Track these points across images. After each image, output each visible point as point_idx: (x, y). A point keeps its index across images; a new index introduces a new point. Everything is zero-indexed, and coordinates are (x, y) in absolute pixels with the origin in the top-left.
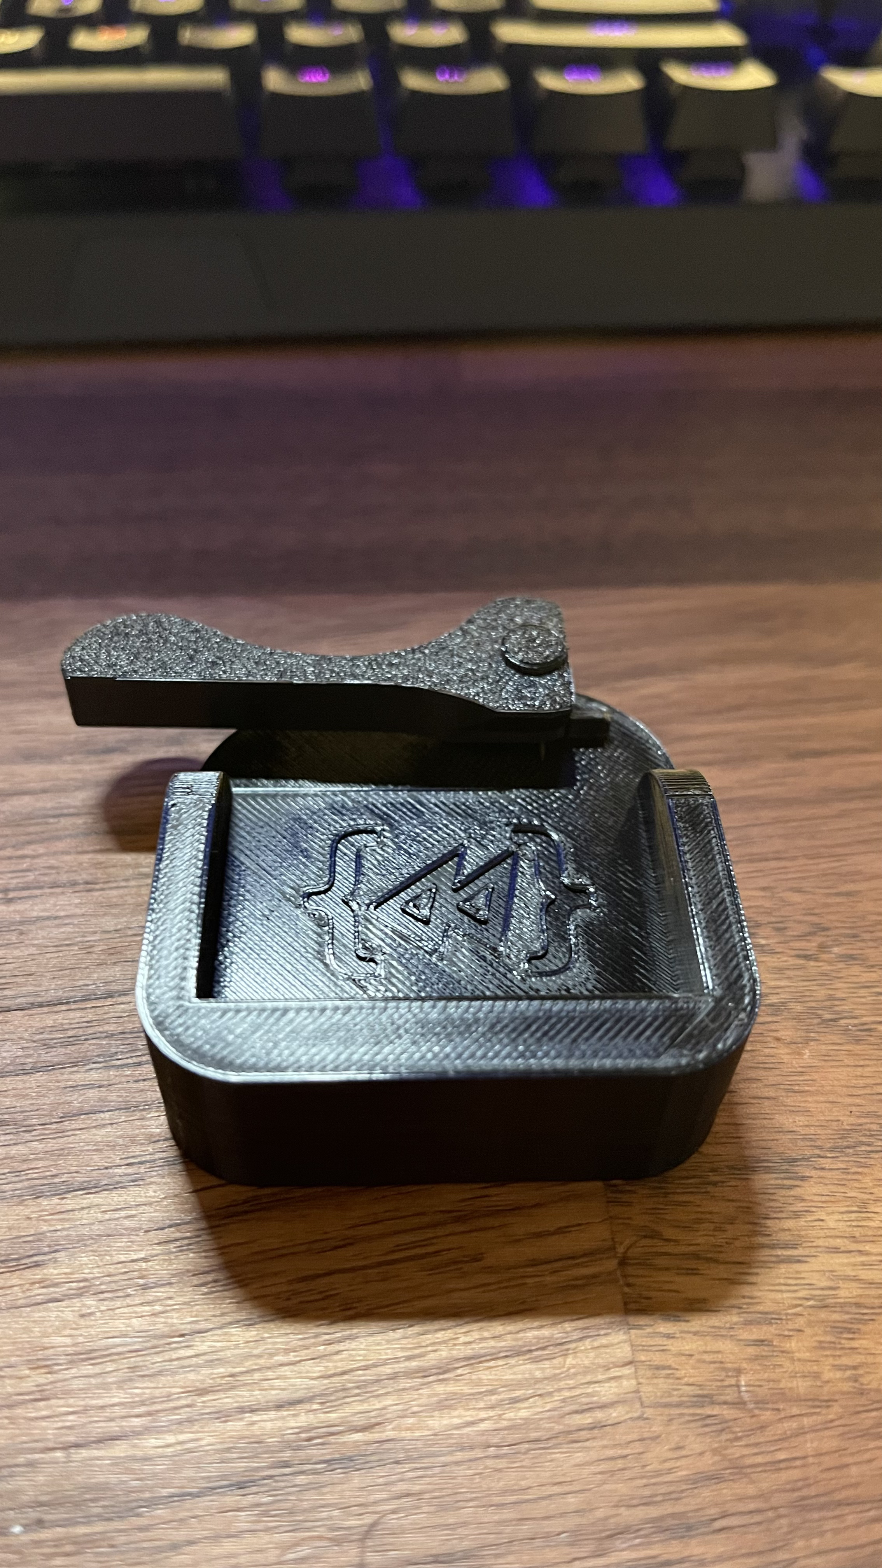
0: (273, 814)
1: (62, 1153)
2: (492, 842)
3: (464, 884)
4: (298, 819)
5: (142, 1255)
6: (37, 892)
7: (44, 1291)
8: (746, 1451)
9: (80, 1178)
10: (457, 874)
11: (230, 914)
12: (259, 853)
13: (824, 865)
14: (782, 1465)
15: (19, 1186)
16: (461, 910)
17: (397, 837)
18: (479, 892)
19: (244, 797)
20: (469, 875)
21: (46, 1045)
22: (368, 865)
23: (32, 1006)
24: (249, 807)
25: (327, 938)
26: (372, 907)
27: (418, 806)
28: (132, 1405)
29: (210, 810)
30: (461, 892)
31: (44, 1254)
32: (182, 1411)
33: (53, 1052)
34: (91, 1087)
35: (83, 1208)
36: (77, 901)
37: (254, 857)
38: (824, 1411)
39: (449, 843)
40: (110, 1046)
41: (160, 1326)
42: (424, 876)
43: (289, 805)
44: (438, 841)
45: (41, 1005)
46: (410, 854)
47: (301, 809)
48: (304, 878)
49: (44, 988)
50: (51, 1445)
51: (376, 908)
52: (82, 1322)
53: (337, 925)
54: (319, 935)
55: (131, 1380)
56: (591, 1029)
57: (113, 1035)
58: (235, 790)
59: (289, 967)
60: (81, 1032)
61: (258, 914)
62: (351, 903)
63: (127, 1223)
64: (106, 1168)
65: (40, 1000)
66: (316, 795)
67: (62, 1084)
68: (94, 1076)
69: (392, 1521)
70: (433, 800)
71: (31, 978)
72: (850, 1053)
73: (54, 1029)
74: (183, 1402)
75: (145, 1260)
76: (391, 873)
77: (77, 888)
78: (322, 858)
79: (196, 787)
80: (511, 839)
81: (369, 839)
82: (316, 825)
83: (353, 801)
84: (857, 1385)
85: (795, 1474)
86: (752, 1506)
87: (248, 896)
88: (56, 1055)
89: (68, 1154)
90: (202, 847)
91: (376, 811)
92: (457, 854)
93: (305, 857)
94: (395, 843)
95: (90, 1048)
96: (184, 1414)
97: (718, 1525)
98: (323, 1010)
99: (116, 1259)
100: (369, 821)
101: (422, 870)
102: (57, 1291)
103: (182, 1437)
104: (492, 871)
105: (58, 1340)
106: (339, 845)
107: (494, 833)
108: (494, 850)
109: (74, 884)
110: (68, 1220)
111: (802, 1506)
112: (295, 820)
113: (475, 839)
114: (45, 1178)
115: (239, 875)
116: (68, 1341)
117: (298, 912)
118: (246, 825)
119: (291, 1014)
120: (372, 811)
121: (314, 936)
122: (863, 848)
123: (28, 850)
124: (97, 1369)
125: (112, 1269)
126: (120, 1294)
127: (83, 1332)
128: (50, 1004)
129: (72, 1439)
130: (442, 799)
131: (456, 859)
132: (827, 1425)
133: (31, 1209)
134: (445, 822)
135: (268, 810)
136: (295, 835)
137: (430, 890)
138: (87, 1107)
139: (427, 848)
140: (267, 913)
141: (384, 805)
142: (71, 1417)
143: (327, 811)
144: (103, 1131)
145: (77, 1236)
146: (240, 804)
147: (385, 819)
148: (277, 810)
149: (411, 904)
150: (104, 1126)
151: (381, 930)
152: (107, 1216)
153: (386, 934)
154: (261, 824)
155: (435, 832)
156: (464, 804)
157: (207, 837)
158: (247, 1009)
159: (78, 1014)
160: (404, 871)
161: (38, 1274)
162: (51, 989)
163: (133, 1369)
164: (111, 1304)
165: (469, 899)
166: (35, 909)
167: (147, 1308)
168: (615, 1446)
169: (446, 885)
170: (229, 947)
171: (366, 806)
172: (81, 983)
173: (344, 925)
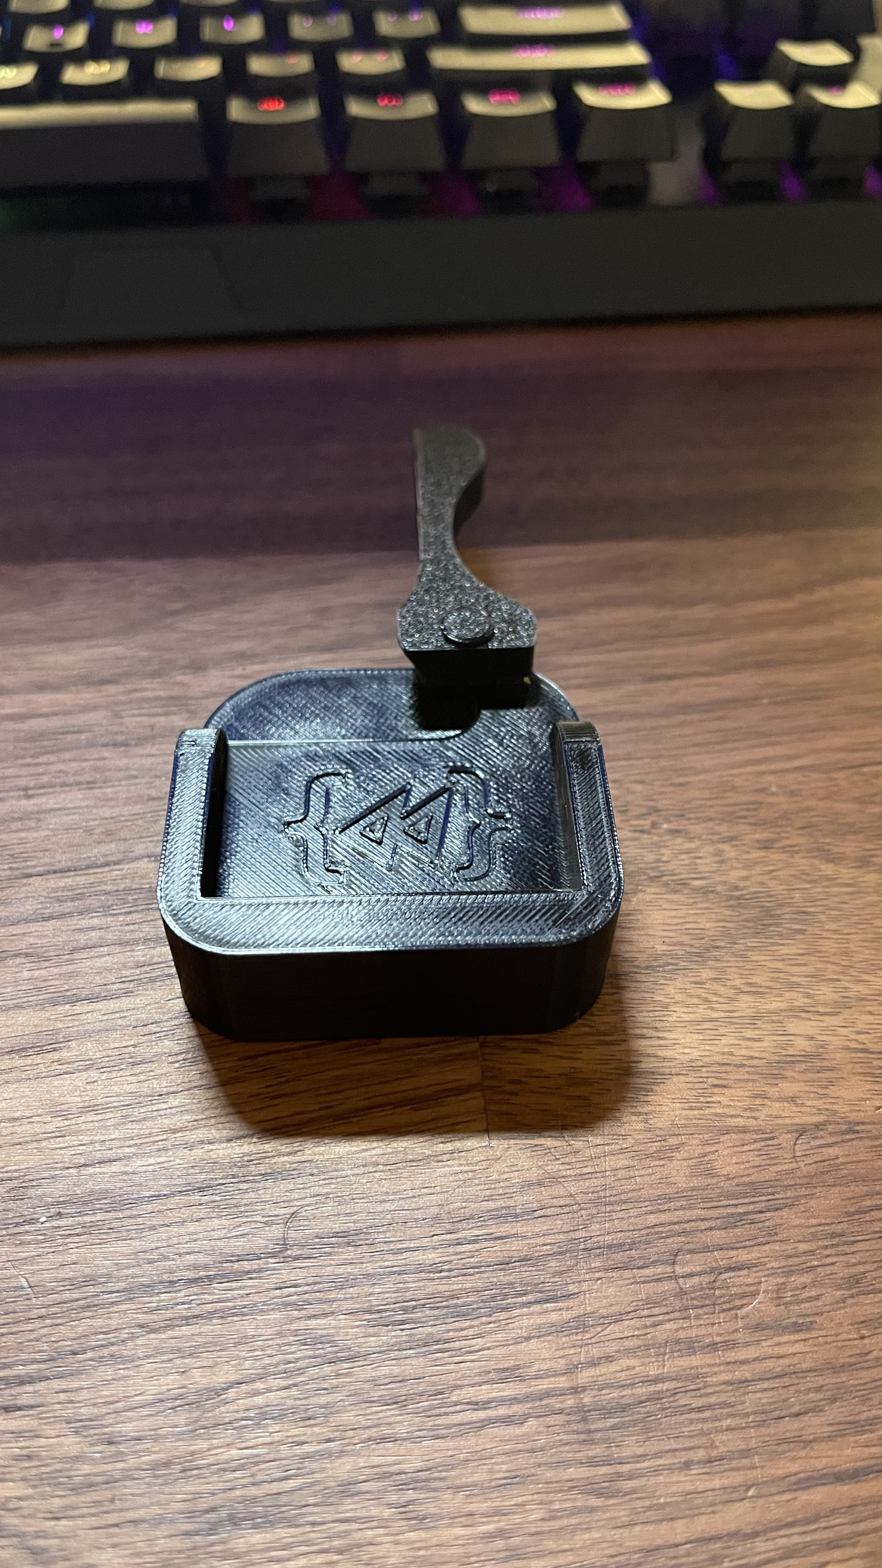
0: (260, 762)
1: (72, 975)
2: (432, 780)
3: (409, 814)
4: (280, 765)
5: (132, 1043)
6: (50, 790)
7: (60, 1067)
8: (561, 1167)
9: (85, 992)
10: (405, 806)
11: (228, 839)
12: (249, 791)
13: (663, 763)
14: (586, 1176)
15: (41, 997)
16: (407, 834)
17: (358, 778)
18: (421, 820)
19: (238, 748)
20: (414, 806)
21: (59, 900)
22: (334, 800)
23: (48, 872)
24: (242, 756)
25: (302, 855)
26: (337, 832)
27: (375, 754)
28: (125, 1139)
29: (210, 758)
30: (407, 820)
31: (60, 1043)
32: (160, 1143)
33: (65, 905)
34: (93, 929)
35: (87, 1012)
36: (81, 796)
37: (246, 795)
38: (621, 1142)
39: (399, 782)
40: (108, 901)
41: (145, 1089)
42: (379, 808)
43: (272, 753)
44: (390, 781)
45: (55, 872)
46: (368, 791)
47: (282, 757)
48: (285, 810)
49: (56, 860)
50: (67, 1165)
51: (340, 833)
52: (88, 1087)
53: (310, 845)
54: (296, 853)
55: (123, 1123)
56: (495, 915)
57: (109, 892)
58: (231, 743)
59: (273, 877)
60: (85, 890)
61: (249, 838)
62: (321, 829)
63: (120, 1021)
64: (105, 985)
65: (54, 868)
66: (295, 746)
67: (73, 927)
68: (96, 922)
69: (309, 1212)
70: (387, 749)
71: (47, 853)
72: (668, 901)
73: (63, 889)
74: (161, 1138)
75: (134, 1046)
76: (352, 806)
77: (82, 787)
78: (298, 795)
79: (199, 740)
80: (447, 778)
81: (337, 781)
82: (294, 770)
83: (323, 750)
84: (646, 1125)
85: (597, 1182)
86: (562, 1203)
87: (241, 824)
88: (68, 906)
89: (77, 976)
90: (204, 786)
91: (342, 758)
92: (405, 791)
93: (286, 794)
94: (356, 783)
95: (93, 902)
96: (161, 1145)
97: (537, 1214)
98: (297, 904)
99: (112, 1046)
100: (336, 766)
101: (377, 802)
102: (69, 1068)
103: (160, 1160)
104: (432, 803)
105: (69, 1099)
106: (313, 785)
107: (435, 774)
108: (434, 788)
109: (79, 783)
110: (78, 1020)
111: (599, 1202)
112: (278, 765)
113: (419, 778)
114: (61, 992)
115: (234, 808)
116: (79, 1099)
117: (281, 836)
118: (239, 770)
119: (272, 908)
120: (339, 759)
121: (293, 855)
122: (697, 749)
123: (44, 759)
124: (100, 1117)
125: (110, 1053)
126: (116, 1068)
127: (89, 1093)
128: (61, 871)
129: (82, 1161)
130: (394, 748)
131: (404, 795)
132: (622, 1151)
133: (50, 1013)
134: (396, 766)
135: (257, 759)
136: (277, 777)
137: (383, 818)
138: (90, 943)
139: (381, 787)
140: (256, 837)
141: (348, 753)
142: (81, 1148)
143: (303, 759)
144: (103, 959)
145: (84, 1031)
146: (234, 754)
147: (349, 764)
148: (264, 758)
149: (368, 829)
150: (103, 956)
151: (345, 849)
152: (106, 1017)
153: (348, 852)
154: (251, 769)
155: (388, 774)
156: (411, 752)
157: (208, 778)
158: (240, 904)
159: (84, 878)
160: (363, 804)
161: (56, 1056)
162: (62, 859)
163: (125, 1117)
164: (110, 1075)
165: (414, 824)
166: (51, 802)
167: (135, 1078)
168: (468, 1165)
169: (395, 814)
170: (227, 863)
171: (334, 754)
172: (85, 855)
173: (316, 846)
